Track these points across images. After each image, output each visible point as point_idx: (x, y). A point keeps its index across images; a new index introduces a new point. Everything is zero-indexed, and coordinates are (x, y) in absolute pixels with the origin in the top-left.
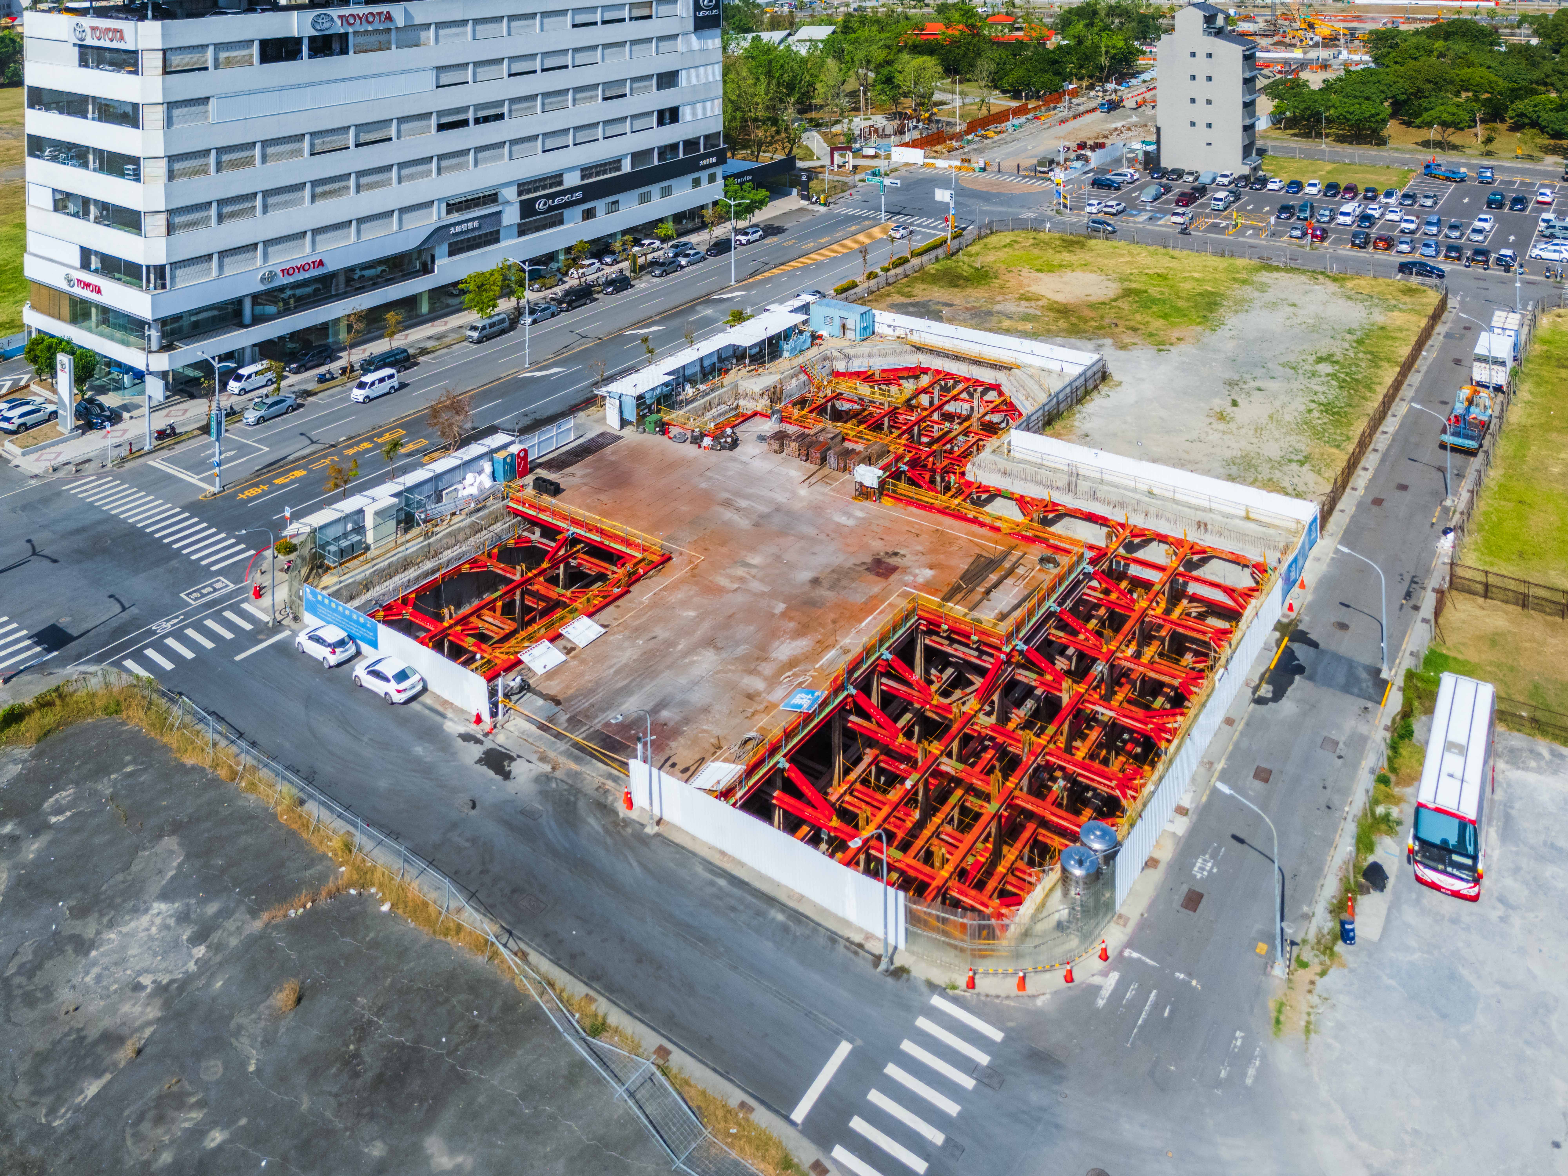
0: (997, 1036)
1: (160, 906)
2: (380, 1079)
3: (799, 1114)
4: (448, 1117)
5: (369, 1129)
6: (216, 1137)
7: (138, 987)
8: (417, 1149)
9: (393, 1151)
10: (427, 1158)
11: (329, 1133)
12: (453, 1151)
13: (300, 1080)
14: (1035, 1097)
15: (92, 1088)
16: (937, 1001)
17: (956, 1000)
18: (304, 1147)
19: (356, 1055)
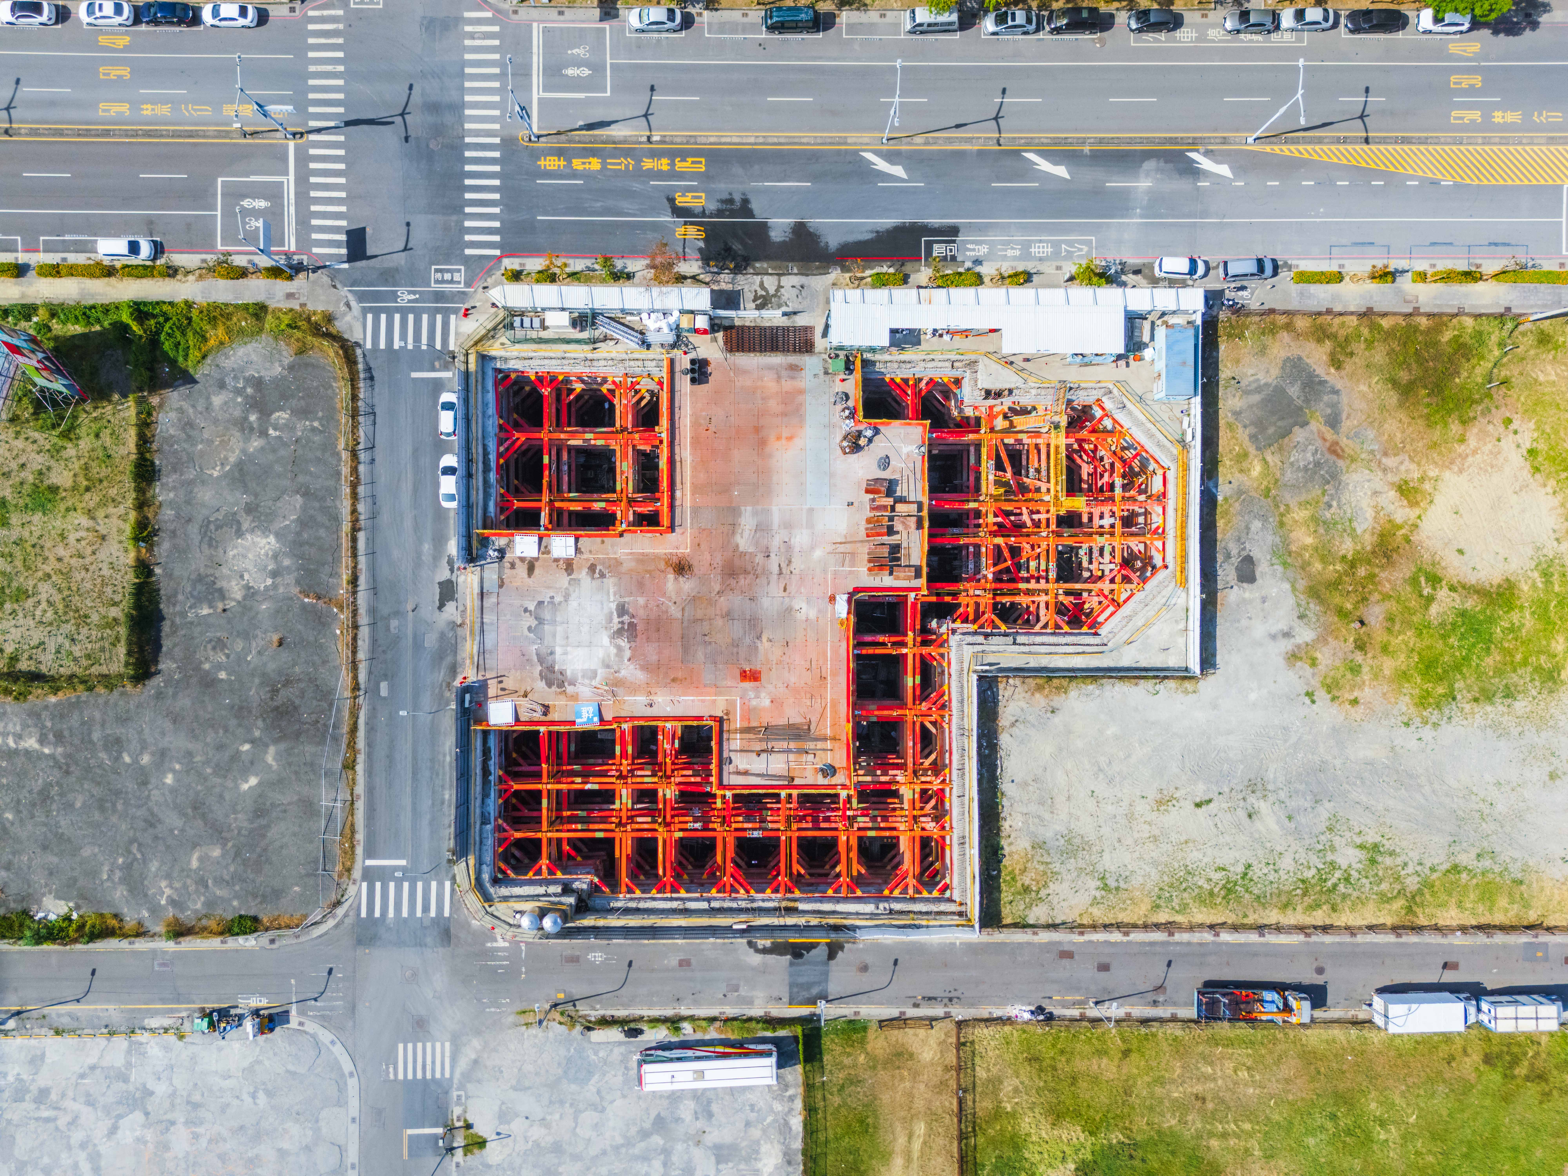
0: (447, 914)
1: (272, 539)
2: (276, 708)
3: (369, 862)
4: (283, 746)
5: (260, 723)
6: (223, 675)
7: (242, 577)
8: (267, 746)
9: (260, 739)
10: (266, 753)
11: (250, 712)
12: (275, 759)
13: (257, 681)
14: (429, 940)
15: (205, 611)
16: (448, 884)
17: (453, 891)
18: (241, 708)
19: (278, 691)
